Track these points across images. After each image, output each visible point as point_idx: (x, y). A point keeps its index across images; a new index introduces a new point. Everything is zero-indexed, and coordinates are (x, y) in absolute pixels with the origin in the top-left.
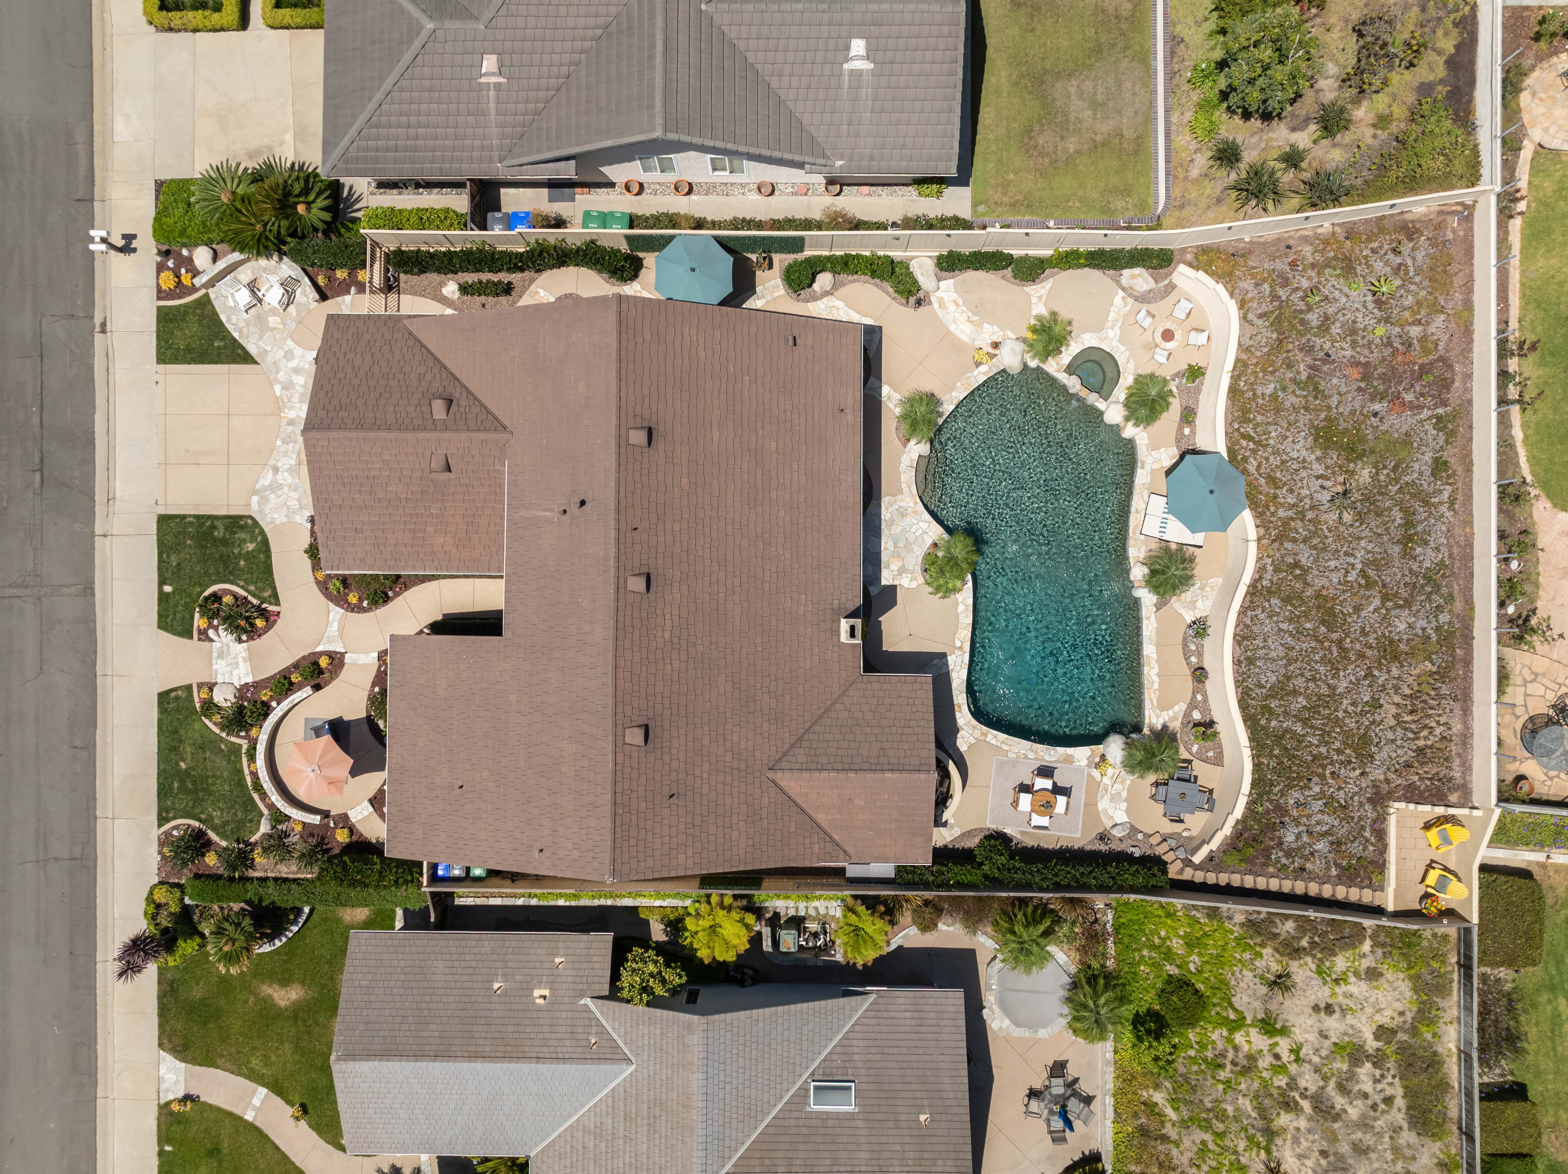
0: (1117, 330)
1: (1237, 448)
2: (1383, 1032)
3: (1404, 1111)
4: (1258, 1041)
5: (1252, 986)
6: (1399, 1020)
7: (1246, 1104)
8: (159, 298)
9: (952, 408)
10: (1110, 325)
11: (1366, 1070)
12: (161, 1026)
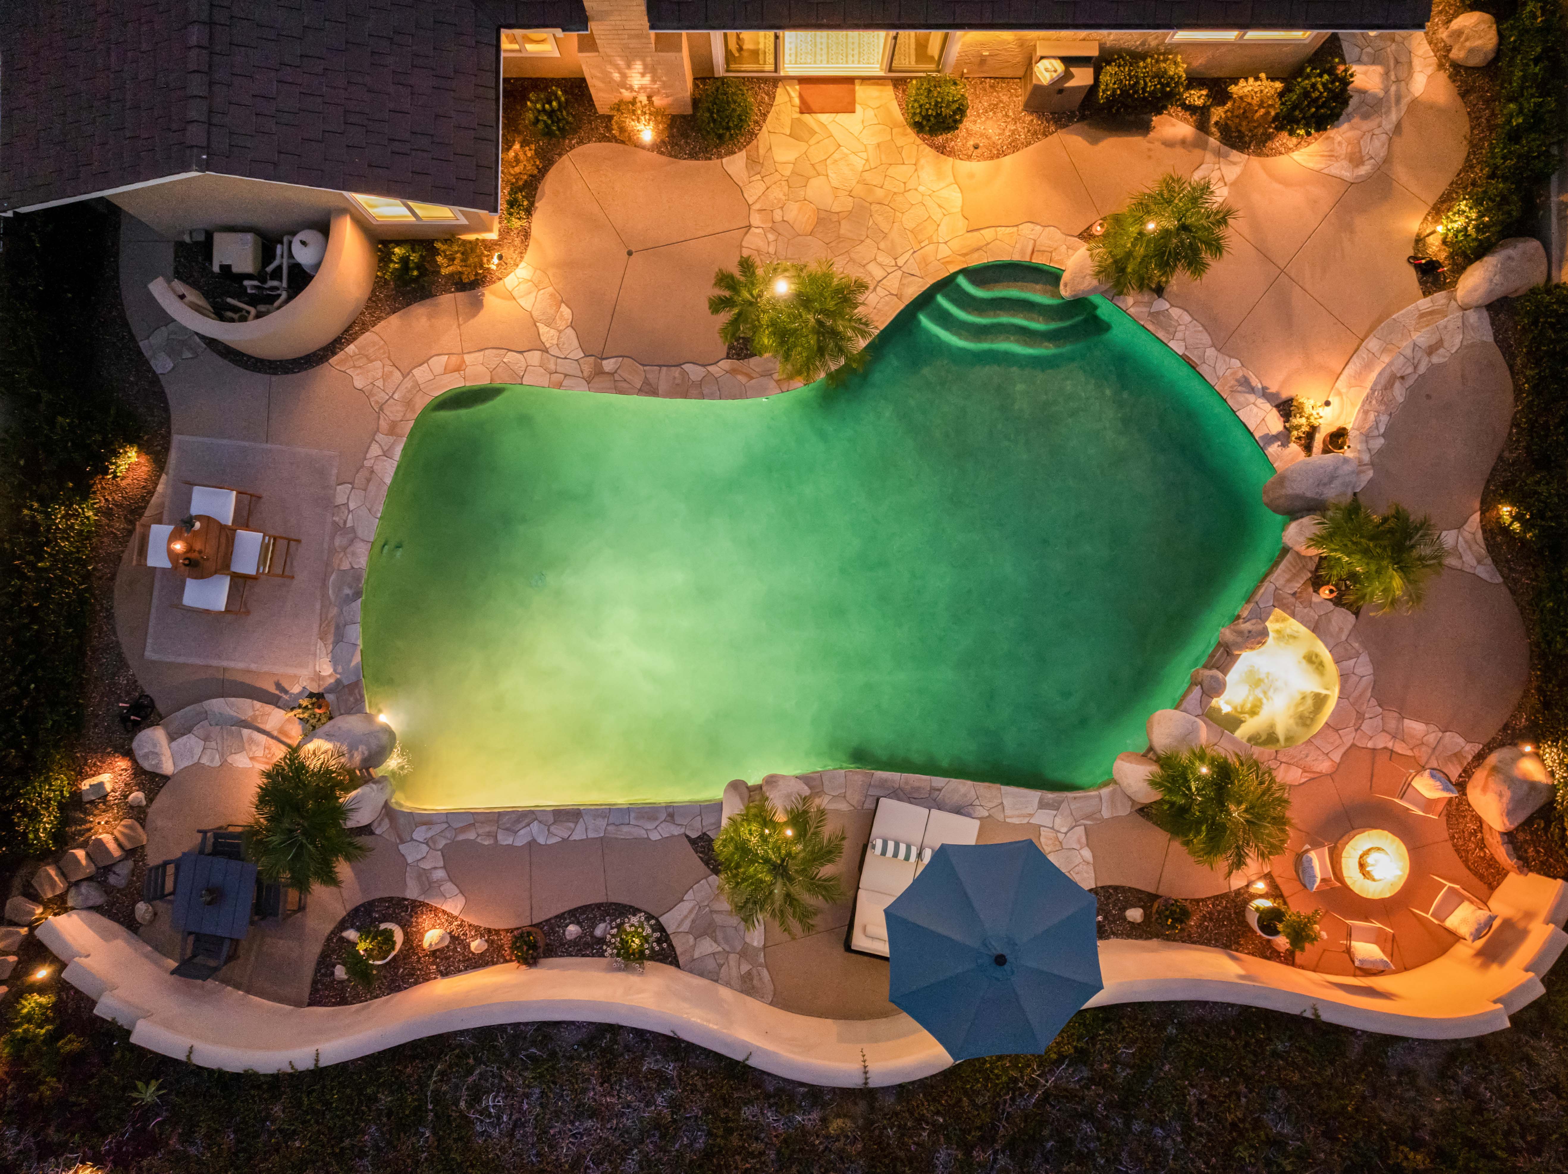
9: (1178, 346)
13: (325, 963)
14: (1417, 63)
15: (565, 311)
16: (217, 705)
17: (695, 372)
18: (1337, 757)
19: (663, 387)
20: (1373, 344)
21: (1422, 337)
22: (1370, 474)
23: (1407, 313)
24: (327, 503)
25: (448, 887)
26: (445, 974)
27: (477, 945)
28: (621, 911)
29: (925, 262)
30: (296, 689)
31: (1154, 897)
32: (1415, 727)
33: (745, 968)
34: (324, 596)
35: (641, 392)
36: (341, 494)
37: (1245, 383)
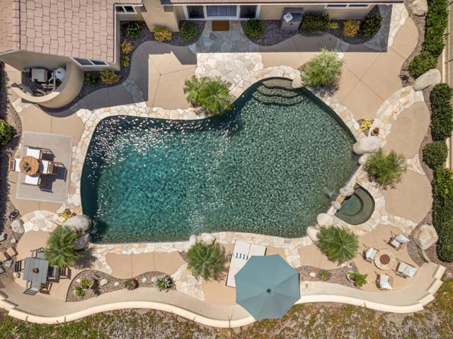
0: (387, 223)
1: (304, 311)
9: (327, 103)
10: (391, 217)
13: (70, 289)
16: (37, 212)
20: (387, 102)
21: (402, 100)
22: (386, 142)
23: (398, 92)
24: (70, 152)
27: (116, 284)
28: (158, 273)
32: (398, 218)
36: (74, 149)
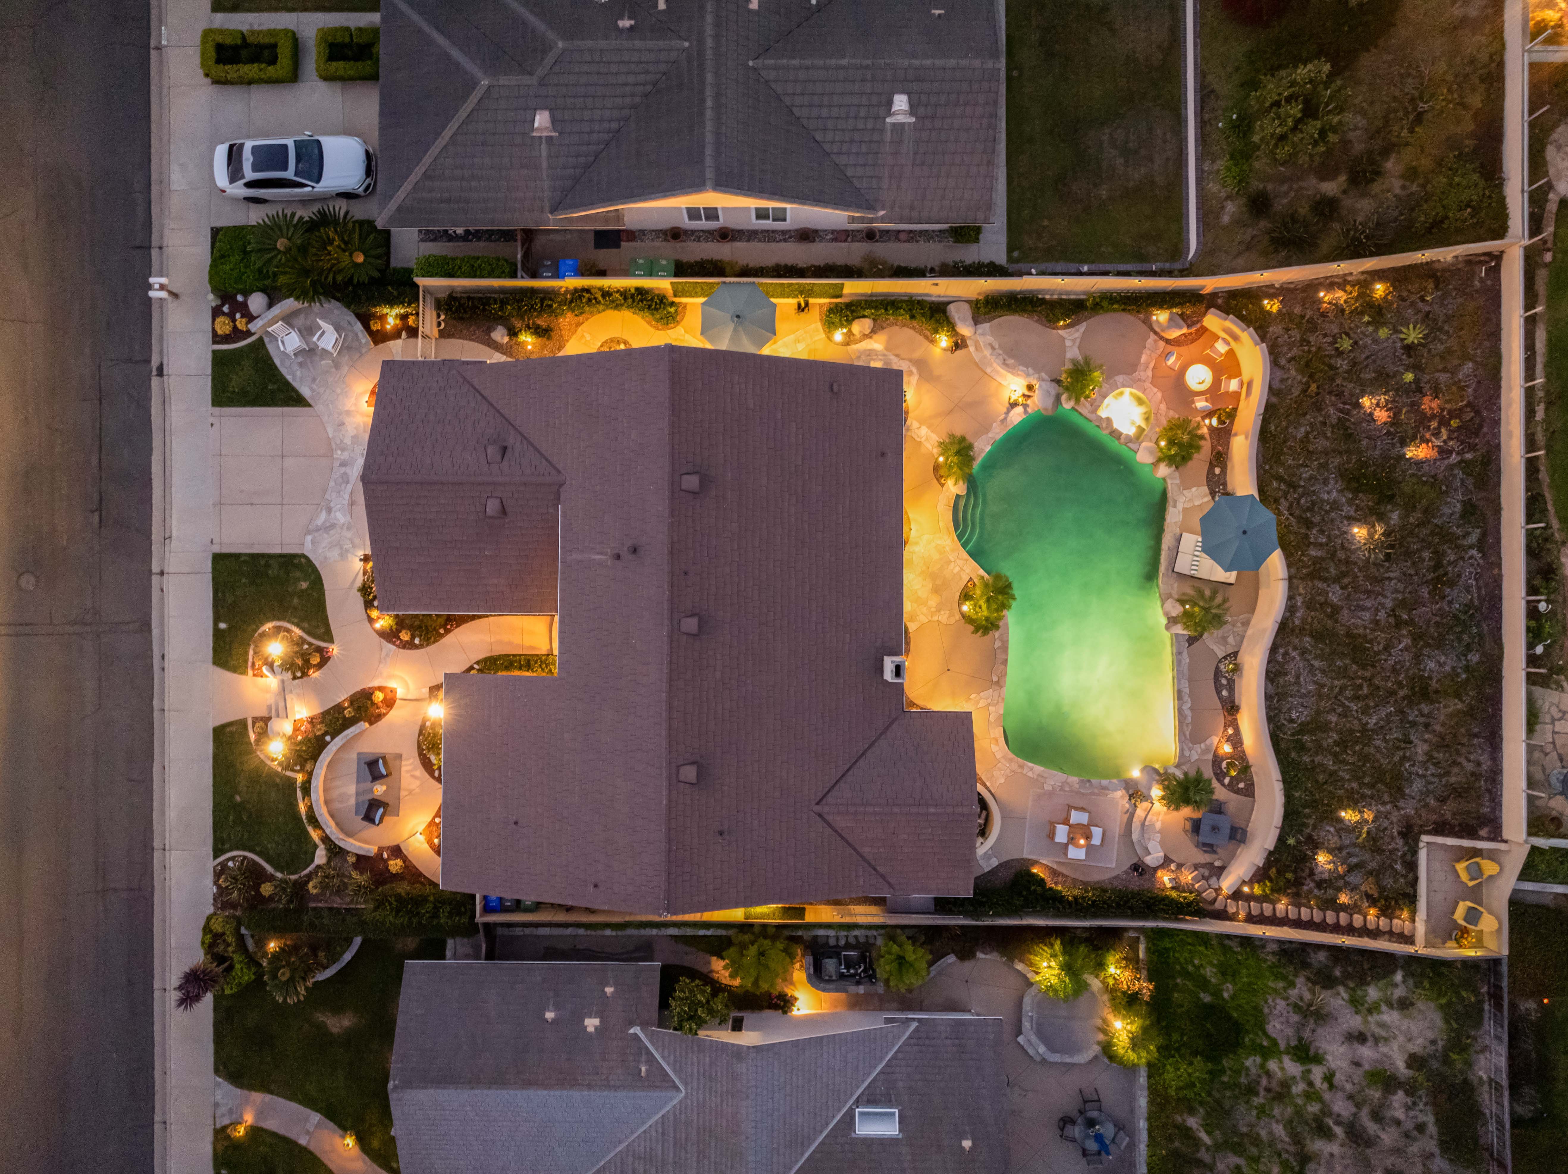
0: (1149, 372)
1: (1268, 488)
2: (1414, 1061)
3: (1436, 1137)
4: (1292, 1068)
5: (1285, 1013)
6: (1431, 1049)
7: (1279, 1130)
8: (214, 342)
10: (1142, 367)
11: (1399, 1098)
12: (217, 1052)
13: (1238, 792)
14: (869, 347)
15: (972, 696)
16: (1135, 836)
17: (998, 644)
18: (1155, 390)
19: (1004, 657)
20: (988, 370)
21: (987, 352)
22: (1043, 374)
23: (977, 357)
24: (1051, 794)
25: (1208, 742)
26: (1242, 744)
27: (1230, 731)
28: (1217, 674)
29: (953, 550)
30: (1127, 806)
31: (1211, 463)
32: (1144, 358)
33: (1239, 625)
34: (1090, 794)
35: (1006, 665)
36: (1048, 787)
37: (1004, 421)
